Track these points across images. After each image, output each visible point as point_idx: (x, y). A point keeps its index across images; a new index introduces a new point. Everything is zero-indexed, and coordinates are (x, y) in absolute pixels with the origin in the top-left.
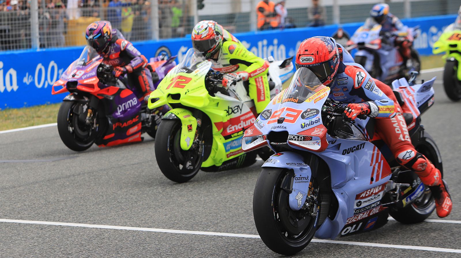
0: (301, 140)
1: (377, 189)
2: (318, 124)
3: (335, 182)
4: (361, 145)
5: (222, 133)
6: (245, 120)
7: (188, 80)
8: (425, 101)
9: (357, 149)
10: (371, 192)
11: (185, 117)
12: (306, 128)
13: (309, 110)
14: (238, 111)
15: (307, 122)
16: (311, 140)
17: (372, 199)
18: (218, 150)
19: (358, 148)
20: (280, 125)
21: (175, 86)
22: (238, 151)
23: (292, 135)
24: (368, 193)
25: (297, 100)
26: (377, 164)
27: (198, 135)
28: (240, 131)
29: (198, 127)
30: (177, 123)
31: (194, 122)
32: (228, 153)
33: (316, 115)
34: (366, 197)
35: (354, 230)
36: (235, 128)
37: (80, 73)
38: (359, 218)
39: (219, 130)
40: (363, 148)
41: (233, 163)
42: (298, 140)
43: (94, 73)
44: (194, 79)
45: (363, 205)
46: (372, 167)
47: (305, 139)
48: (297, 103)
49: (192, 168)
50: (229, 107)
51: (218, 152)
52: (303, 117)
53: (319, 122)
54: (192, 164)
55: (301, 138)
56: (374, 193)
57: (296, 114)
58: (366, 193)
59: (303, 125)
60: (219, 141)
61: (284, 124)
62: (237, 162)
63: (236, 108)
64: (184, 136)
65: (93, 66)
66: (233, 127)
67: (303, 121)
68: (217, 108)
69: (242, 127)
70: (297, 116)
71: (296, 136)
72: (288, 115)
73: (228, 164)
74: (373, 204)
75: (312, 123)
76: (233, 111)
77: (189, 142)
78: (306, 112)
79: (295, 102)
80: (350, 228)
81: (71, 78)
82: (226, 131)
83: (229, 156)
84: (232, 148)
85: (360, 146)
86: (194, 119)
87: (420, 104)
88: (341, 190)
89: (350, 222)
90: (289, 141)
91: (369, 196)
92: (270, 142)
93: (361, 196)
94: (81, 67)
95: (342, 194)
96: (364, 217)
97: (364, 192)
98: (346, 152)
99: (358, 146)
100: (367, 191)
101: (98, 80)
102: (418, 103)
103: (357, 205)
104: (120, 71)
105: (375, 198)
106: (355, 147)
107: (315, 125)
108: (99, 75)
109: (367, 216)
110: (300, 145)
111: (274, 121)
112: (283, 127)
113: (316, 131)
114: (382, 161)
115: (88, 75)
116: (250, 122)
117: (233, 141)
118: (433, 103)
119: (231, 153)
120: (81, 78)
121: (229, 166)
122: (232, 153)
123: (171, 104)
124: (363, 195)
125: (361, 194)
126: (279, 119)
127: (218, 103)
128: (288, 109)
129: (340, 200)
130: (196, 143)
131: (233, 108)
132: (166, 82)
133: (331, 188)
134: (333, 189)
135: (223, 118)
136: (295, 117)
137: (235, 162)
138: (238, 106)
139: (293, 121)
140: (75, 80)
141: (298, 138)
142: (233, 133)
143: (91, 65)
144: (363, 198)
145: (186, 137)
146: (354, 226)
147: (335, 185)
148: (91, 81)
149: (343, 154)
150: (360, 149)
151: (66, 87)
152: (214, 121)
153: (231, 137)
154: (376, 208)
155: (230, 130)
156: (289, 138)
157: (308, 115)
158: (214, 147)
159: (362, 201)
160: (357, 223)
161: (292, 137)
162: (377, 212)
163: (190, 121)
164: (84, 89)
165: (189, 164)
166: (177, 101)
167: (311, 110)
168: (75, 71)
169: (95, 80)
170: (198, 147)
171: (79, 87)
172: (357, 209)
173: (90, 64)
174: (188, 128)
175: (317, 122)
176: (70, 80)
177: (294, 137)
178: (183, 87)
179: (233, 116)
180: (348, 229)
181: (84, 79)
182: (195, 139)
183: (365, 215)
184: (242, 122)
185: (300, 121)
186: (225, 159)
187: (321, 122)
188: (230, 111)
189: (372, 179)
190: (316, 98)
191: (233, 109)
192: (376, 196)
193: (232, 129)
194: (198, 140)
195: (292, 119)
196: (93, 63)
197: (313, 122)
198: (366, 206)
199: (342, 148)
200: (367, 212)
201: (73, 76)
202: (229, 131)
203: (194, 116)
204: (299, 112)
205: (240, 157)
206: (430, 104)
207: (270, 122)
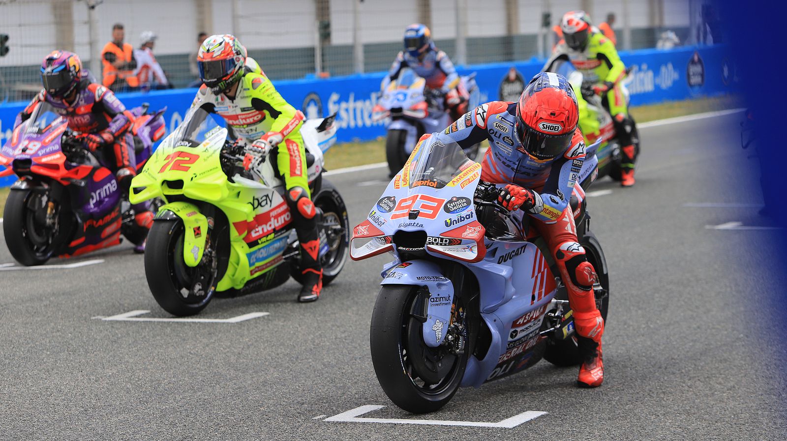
0: (445, 245)
1: (538, 312)
2: (471, 220)
3: (485, 304)
4: (522, 248)
5: (244, 239)
6: (276, 217)
7: (194, 158)
9: (517, 254)
10: (531, 316)
11: (189, 215)
12: (452, 227)
13: (454, 199)
14: (267, 203)
15: (454, 217)
16: (460, 244)
17: (530, 326)
18: (240, 265)
19: (518, 252)
20: (412, 221)
21: (173, 168)
22: (266, 264)
23: (433, 237)
24: (527, 317)
25: (436, 183)
26: (540, 275)
27: (210, 241)
28: (270, 234)
29: (210, 231)
30: (179, 226)
31: (204, 222)
32: (253, 268)
33: (467, 207)
34: (524, 324)
35: (503, 372)
36: (263, 229)
37: (34, 146)
38: (512, 354)
39: (240, 233)
40: (524, 252)
41: (258, 283)
42: (441, 245)
43: (57, 147)
44: (202, 156)
45: (519, 336)
46: (534, 279)
47: (452, 242)
48: (436, 188)
49: (202, 293)
50: (254, 197)
51: (239, 268)
52: (447, 210)
53: (472, 217)
54: (203, 287)
55: (446, 241)
56: (534, 317)
57: (435, 204)
58: (525, 319)
59: (449, 221)
60: (239, 250)
61: (420, 220)
62: (264, 281)
63: (264, 198)
64: (190, 244)
65: (53, 136)
66: (260, 229)
67: (448, 217)
68: (237, 199)
69: (273, 227)
70: (438, 207)
71: (438, 238)
72: (424, 206)
73: (251, 285)
74: (531, 333)
75: (462, 219)
76: (260, 204)
77: (197, 254)
78: (450, 202)
79: (433, 187)
80: (498, 369)
81: (20, 154)
82: (251, 234)
83: (253, 272)
84: (258, 260)
85: (520, 250)
86: (203, 217)
88: (494, 316)
90: (429, 246)
91: (529, 321)
92: (397, 246)
93: (518, 323)
94: (35, 136)
95: (495, 321)
96: (518, 352)
97: (522, 317)
98: (502, 260)
99: (517, 250)
100: (526, 315)
101: (65, 158)
103: (512, 336)
104: (94, 142)
105: (534, 324)
106: (514, 251)
107: (466, 221)
108: (65, 148)
109: (521, 351)
110: (445, 252)
111: (403, 215)
112: (418, 225)
113: (468, 231)
114: (546, 271)
115: (48, 150)
116: (284, 218)
117: (259, 249)
119: (256, 267)
120: (36, 154)
121: (252, 287)
122: (258, 267)
123: (167, 197)
124: (521, 321)
125: (519, 319)
126: (411, 212)
127: (239, 193)
128: (423, 197)
129: (493, 330)
130: (207, 255)
131: (260, 199)
132: (156, 162)
133: (479, 313)
134: (482, 315)
135: (248, 215)
136: (436, 210)
137: (262, 281)
138: (267, 196)
139: (433, 216)
140: (28, 157)
141: (442, 242)
142: (260, 237)
143: (50, 132)
144: (520, 325)
145: (191, 247)
146: (504, 367)
147: (486, 308)
148: (54, 160)
149: (499, 263)
150: (521, 253)
151: (11, 168)
152: (232, 219)
153: (257, 244)
154: (534, 339)
155: (256, 232)
156: (427, 241)
157: (454, 206)
158: (232, 259)
159: (519, 329)
160: (508, 362)
161: (432, 240)
162: (535, 343)
163: (197, 221)
164: (43, 171)
165: (198, 287)
166: (178, 191)
167: (459, 199)
168: (26, 143)
169: (59, 158)
170: (211, 261)
171: (34, 168)
172: (511, 342)
173: (48, 132)
174: (195, 231)
175: (469, 216)
176: (19, 157)
177: (435, 240)
178: (186, 169)
179: (260, 211)
180: (495, 372)
181: (42, 155)
182: (205, 248)
184: (272, 219)
185: (443, 216)
186: (248, 277)
187: (475, 217)
188: (257, 203)
189: (533, 298)
190: (463, 180)
191: (260, 201)
193: (258, 231)
194: (210, 250)
195: (430, 212)
196: (53, 130)
197: (463, 217)
198: (523, 337)
199: (498, 254)
200: (523, 345)
201: (24, 151)
202: (254, 235)
203: (202, 213)
204: (440, 202)
205: (268, 274)
207: (395, 216)
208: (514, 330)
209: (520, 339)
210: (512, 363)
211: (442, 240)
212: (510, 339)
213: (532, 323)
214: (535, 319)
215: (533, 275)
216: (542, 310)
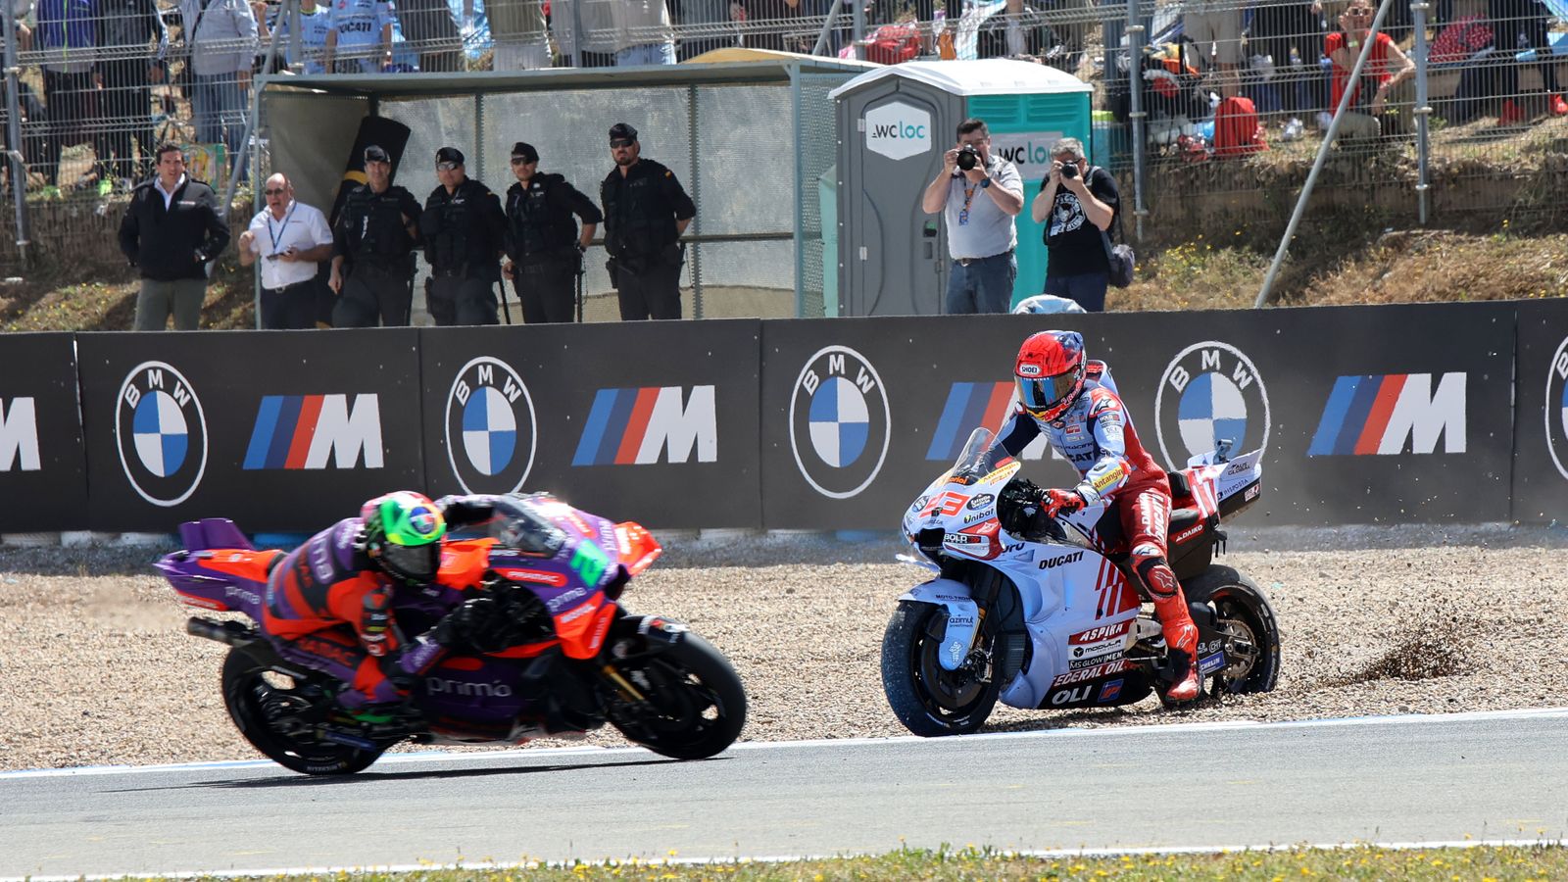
0: (963, 543)
1: (1111, 630)
2: (990, 517)
3: (1030, 613)
4: (1076, 555)
8: (1236, 490)
9: (1069, 561)
10: (1101, 633)
12: (971, 524)
13: (980, 496)
15: (975, 514)
17: (1104, 646)
19: (1070, 559)
20: (935, 519)
23: (951, 535)
24: (1094, 635)
25: (967, 480)
26: (1110, 589)
33: (990, 503)
34: (1089, 641)
35: (1077, 698)
38: (1083, 676)
40: (1080, 560)
42: (958, 542)
45: (1085, 656)
46: (1100, 591)
47: (969, 540)
48: (966, 485)
52: (970, 506)
53: (993, 514)
55: (964, 539)
56: (1107, 635)
57: (959, 501)
58: (1091, 636)
59: (969, 518)
61: (941, 517)
67: (967, 514)
70: (961, 505)
71: (956, 535)
72: (948, 504)
74: (1108, 654)
75: (981, 515)
78: (975, 499)
79: (963, 484)
80: (1067, 693)
85: (1073, 558)
87: (1225, 497)
88: (1041, 627)
89: (1064, 683)
91: (1096, 640)
93: (1081, 640)
95: (1041, 632)
96: (1093, 675)
97: (1084, 632)
98: (1046, 566)
99: (1070, 556)
100: (1091, 631)
102: (1221, 494)
103: (1076, 654)
105: (1111, 645)
106: (1062, 557)
109: (1098, 675)
111: (928, 514)
112: (939, 523)
113: (984, 527)
114: (1121, 585)
118: (1257, 497)
124: (1085, 637)
125: (1081, 635)
126: (936, 510)
128: (950, 495)
133: (1024, 623)
134: (1026, 625)
136: (959, 507)
139: (954, 513)
141: (960, 539)
144: (1084, 642)
146: (1076, 690)
147: (1030, 618)
149: (1040, 568)
150: (1074, 561)
154: (1116, 663)
156: (945, 538)
157: (977, 503)
159: (1084, 647)
160: (1082, 685)
161: (949, 537)
162: (1120, 669)
167: (985, 495)
172: (1077, 661)
175: (989, 513)
177: (953, 538)
180: (1062, 696)
183: (1095, 673)
185: (964, 513)
189: (1099, 613)
190: (996, 477)
192: (1113, 641)
195: (953, 509)
197: (984, 514)
198: (1095, 658)
199: (1037, 558)
200: (1098, 668)
204: (965, 499)
206: (1249, 496)
207: (923, 515)
208: (1077, 647)
209: (1090, 659)
210: (1089, 688)
211: (959, 537)
212: (1073, 657)
213: (1104, 642)
214: (1109, 638)
215: (1098, 588)
216: (1120, 629)
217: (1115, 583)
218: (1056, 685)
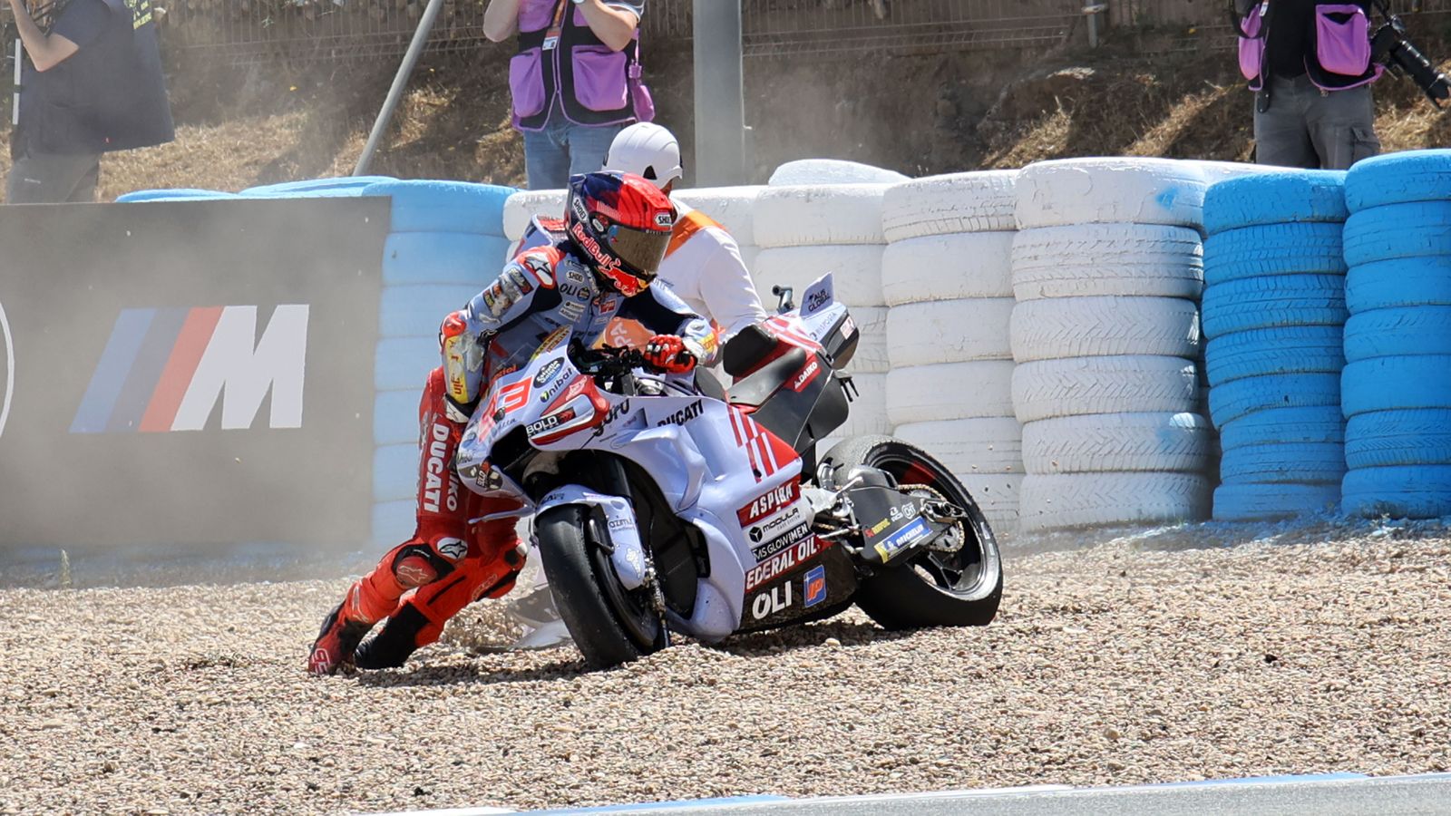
208: (750, 528)
209: (774, 541)
210: (788, 585)
211: (546, 421)
212: (752, 544)
213: (780, 513)
214: (784, 506)
215: (740, 442)
216: (789, 492)
217: (756, 434)
218: (750, 586)
